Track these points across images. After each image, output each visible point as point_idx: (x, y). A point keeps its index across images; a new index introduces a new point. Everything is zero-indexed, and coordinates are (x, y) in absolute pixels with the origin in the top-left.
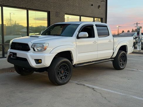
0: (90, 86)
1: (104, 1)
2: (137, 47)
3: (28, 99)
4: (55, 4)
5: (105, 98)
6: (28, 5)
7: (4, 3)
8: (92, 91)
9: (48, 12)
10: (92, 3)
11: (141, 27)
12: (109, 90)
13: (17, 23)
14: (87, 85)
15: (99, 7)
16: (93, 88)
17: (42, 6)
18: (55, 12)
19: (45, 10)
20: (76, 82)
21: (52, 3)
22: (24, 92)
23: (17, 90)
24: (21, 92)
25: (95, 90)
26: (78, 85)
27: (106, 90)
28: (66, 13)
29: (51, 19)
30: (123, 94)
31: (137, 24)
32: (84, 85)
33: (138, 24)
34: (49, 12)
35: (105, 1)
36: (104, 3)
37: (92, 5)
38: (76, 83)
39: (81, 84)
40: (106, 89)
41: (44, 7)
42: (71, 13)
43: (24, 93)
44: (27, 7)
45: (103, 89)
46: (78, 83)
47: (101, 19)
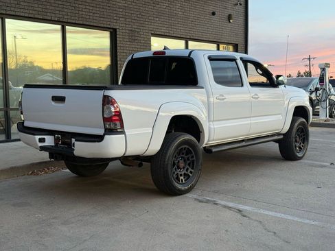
0: (231, 205)
1: (241, 4)
2: (319, 112)
3: (85, 240)
4: (127, 11)
5: (275, 233)
6: (64, 13)
7: (8, 9)
8: (239, 216)
9: (111, 30)
10: (212, 9)
11: (328, 65)
12: (279, 215)
13: (29, 59)
14: (223, 203)
15: (230, 17)
16: (240, 211)
17: (98, 15)
18: (127, 31)
19: (105, 26)
20: (195, 196)
21: (121, 10)
22: (73, 223)
23: (53, 218)
24: (65, 223)
25: (246, 214)
26: (201, 204)
27: (270, 213)
28: (153, 32)
29: (118, 48)
30: (316, 223)
31: (309, 59)
32: (216, 204)
33: (311, 60)
34: (115, 30)
35: (243, 5)
36: (242, 9)
37: (214, 14)
38: (196, 199)
39: (208, 202)
40: (272, 211)
41: (102, 19)
42: (164, 32)
43: (73, 225)
44: (61, 20)
45: (262, 211)
46: (200, 198)
47: (234, 46)
